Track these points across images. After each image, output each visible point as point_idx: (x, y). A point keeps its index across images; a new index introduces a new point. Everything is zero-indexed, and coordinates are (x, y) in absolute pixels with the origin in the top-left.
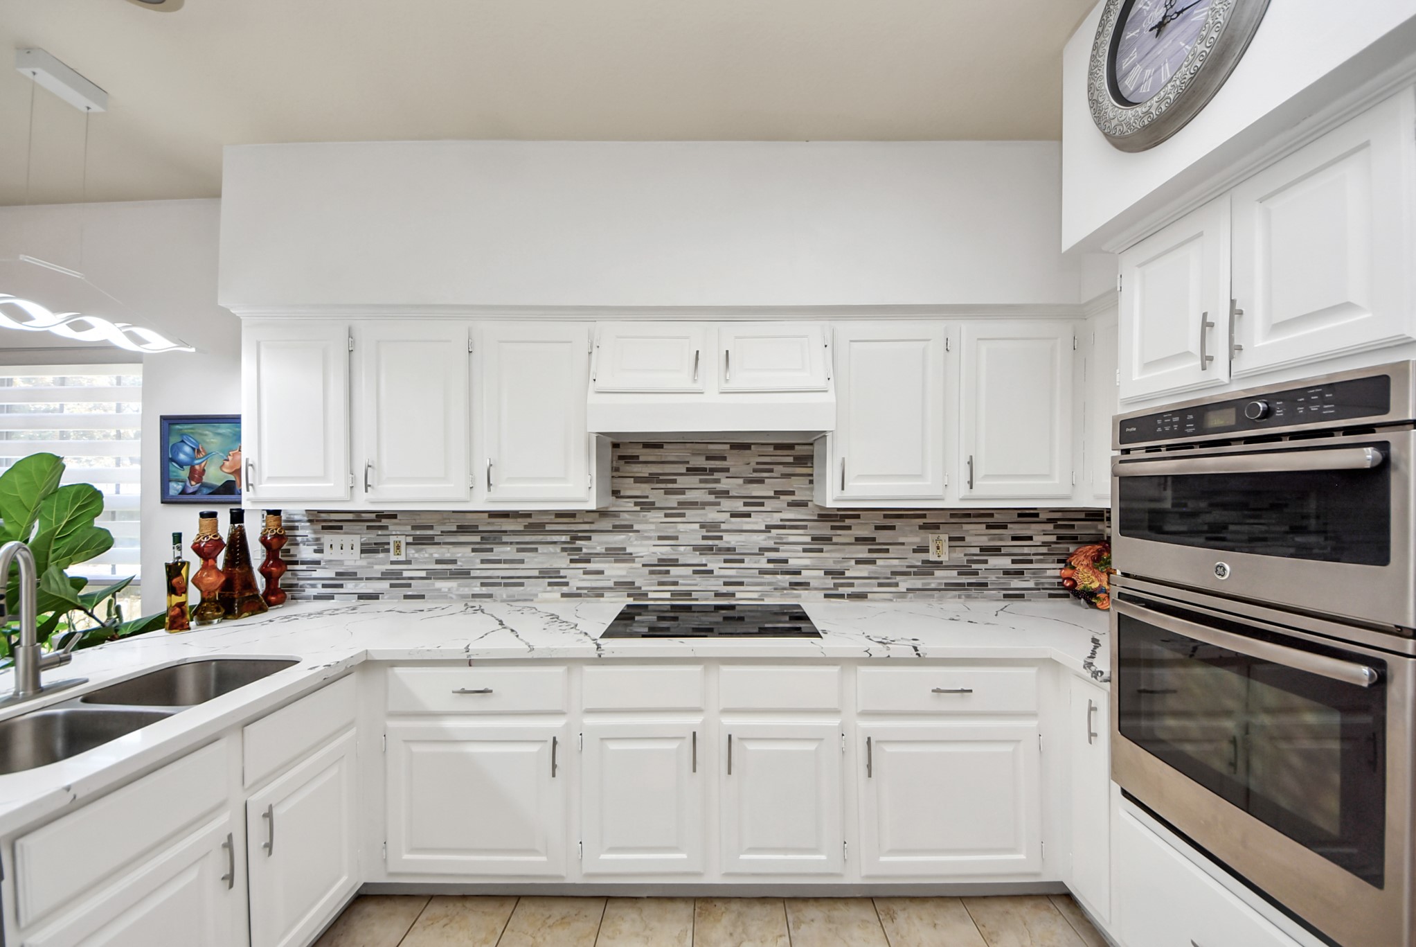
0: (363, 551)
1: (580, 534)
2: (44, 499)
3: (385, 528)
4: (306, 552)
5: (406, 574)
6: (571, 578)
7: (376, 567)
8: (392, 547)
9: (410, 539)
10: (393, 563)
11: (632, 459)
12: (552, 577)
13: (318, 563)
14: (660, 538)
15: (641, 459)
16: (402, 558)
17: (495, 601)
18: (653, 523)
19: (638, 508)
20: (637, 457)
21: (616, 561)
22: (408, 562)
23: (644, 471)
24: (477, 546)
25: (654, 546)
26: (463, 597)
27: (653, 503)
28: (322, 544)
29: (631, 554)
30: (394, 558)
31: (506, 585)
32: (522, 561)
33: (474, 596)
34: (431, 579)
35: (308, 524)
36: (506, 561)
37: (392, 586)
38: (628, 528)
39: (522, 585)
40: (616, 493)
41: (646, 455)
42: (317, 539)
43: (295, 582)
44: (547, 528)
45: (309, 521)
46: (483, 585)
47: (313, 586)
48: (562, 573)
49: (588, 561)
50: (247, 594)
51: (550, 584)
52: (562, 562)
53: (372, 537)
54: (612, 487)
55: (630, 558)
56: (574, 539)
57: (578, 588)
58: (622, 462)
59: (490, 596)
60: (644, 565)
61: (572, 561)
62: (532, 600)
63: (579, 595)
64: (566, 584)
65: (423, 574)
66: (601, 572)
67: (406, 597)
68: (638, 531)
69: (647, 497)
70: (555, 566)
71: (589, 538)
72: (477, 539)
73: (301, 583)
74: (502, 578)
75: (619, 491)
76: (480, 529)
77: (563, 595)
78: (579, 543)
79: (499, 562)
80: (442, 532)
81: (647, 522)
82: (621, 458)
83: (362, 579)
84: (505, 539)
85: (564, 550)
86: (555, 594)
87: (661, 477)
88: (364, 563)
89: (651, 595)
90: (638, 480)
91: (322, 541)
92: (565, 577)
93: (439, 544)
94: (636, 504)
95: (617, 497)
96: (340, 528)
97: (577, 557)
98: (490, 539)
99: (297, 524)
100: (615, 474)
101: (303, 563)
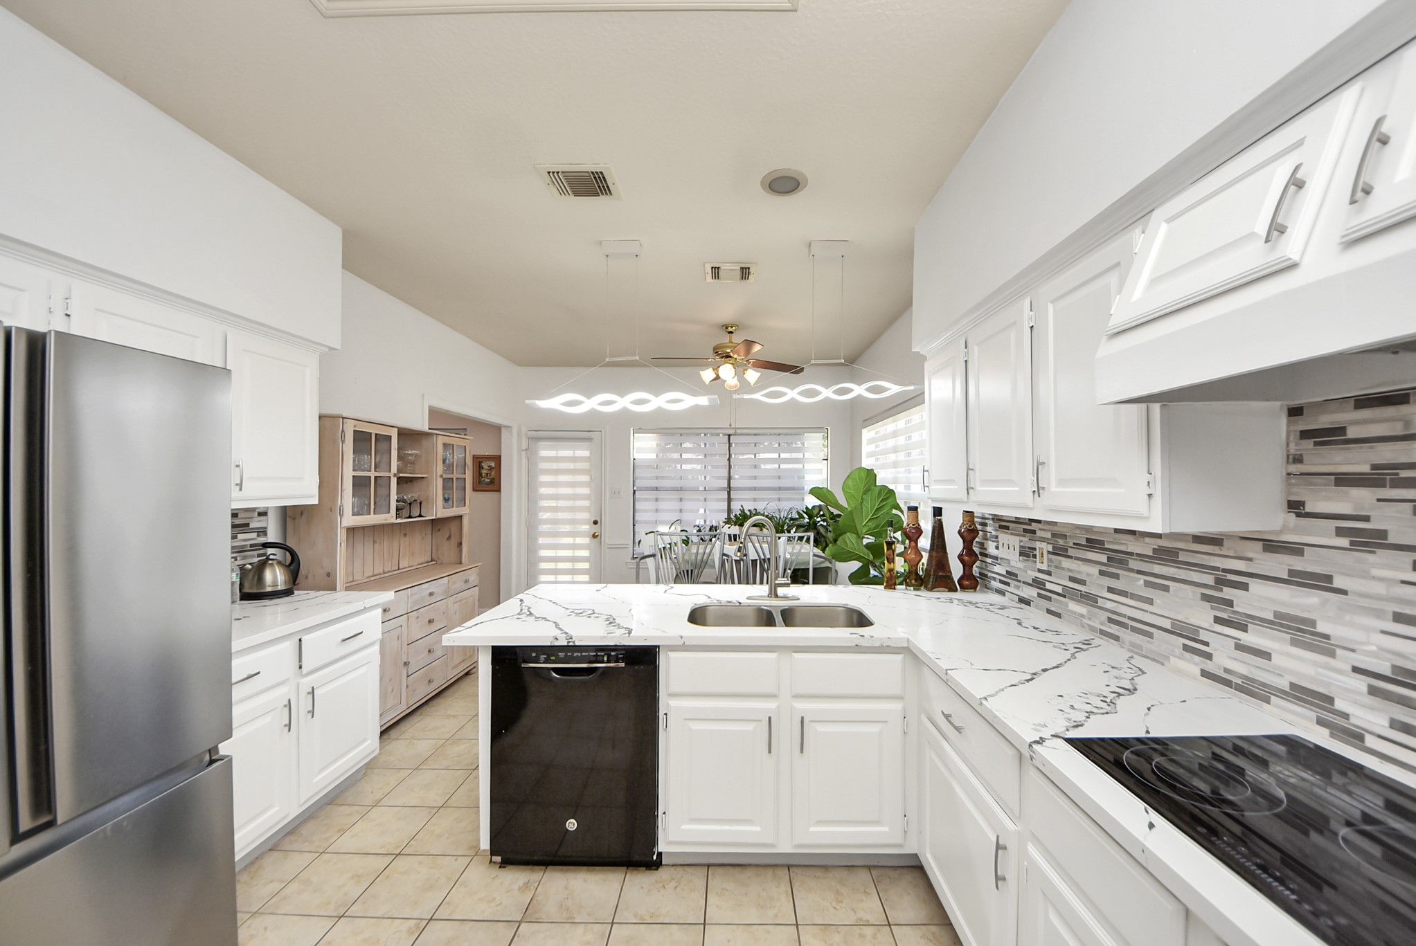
0: (1021, 554)
1: (1230, 577)
2: (865, 494)
3: (1033, 532)
4: (991, 548)
5: (1048, 586)
6: (1216, 650)
7: (1030, 572)
8: (1037, 553)
9: (1050, 548)
10: (1040, 571)
11: (1331, 436)
12: (1188, 636)
13: (996, 558)
14: (1399, 618)
15: (1352, 433)
16: (1044, 567)
17: (1122, 647)
18: (1381, 579)
19: (1344, 542)
20: (1342, 430)
21: (1294, 643)
22: (1049, 573)
23: (1357, 461)
24: (1104, 568)
25: (1383, 632)
26: (1092, 629)
27: (1383, 534)
28: (998, 542)
29: (1327, 637)
30: (1039, 566)
31: (1134, 630)
32: (1150, 601)
33: (1102, 632)
34: (1065, 596)
35: (991, 522)
36: (1134, 597)
37: (1039, 595)
38: (1321, 582)
39: (1150, 635)
40: (1295, 507)
41: (1361, 424)
42: (997, 537)
43: (986, 572)
44: (1181, 558)
45: (993, 519)
46: (1110, 620)
47: (995, 579)
48: (1203, 636)
49: (1243, 628)
50: (941, 574)
51: (1186, 648)
52: (1202, 616)
53: (1026, 540)
54: (1289, 493)
55: (1323, 645)
56: (1221, 583)
57: (1226, 670)
58: (1308, 444)
59: (1116, 638)
60: (1356, 670)
61: (1218, 620)
62: (1163, 664)
63: (1228, 683)
64: (1209, 656)
65: (1059, 589)
66: (1266, 655)
67: (1049, 611)
68: (1344, 592)
69: (1366, 519)
70: (1193, 621)
71: (1245, 587)
72: (1103, 558)
73: (990, 574)
74: (1130, 618)
75: (1302, 504)
76: (1106, 546)
77: (1204, 674)
78: (1228, 593)
79: (1123, 593)
80: (1074, 544)
81: (1366, 575)
82: (1305, 435)
83: (1019, 581)
84: (1133, 564)
85: (1206, 598)
86: (1193, 666)
87: (1404, 474)
88: (1021, 565)
89: (1370, 741)
90: (1344, 480)
91: (1000, 538)
92: (1207, 644)
93: (1071, 557)
94: (1340, 532)
95: (1298, 515)
96: (1007, 528)
97: (1224, 616)
98: (1118, 560)
99: (987, 521)
100: (1295, 468)
101: (992, 557)
